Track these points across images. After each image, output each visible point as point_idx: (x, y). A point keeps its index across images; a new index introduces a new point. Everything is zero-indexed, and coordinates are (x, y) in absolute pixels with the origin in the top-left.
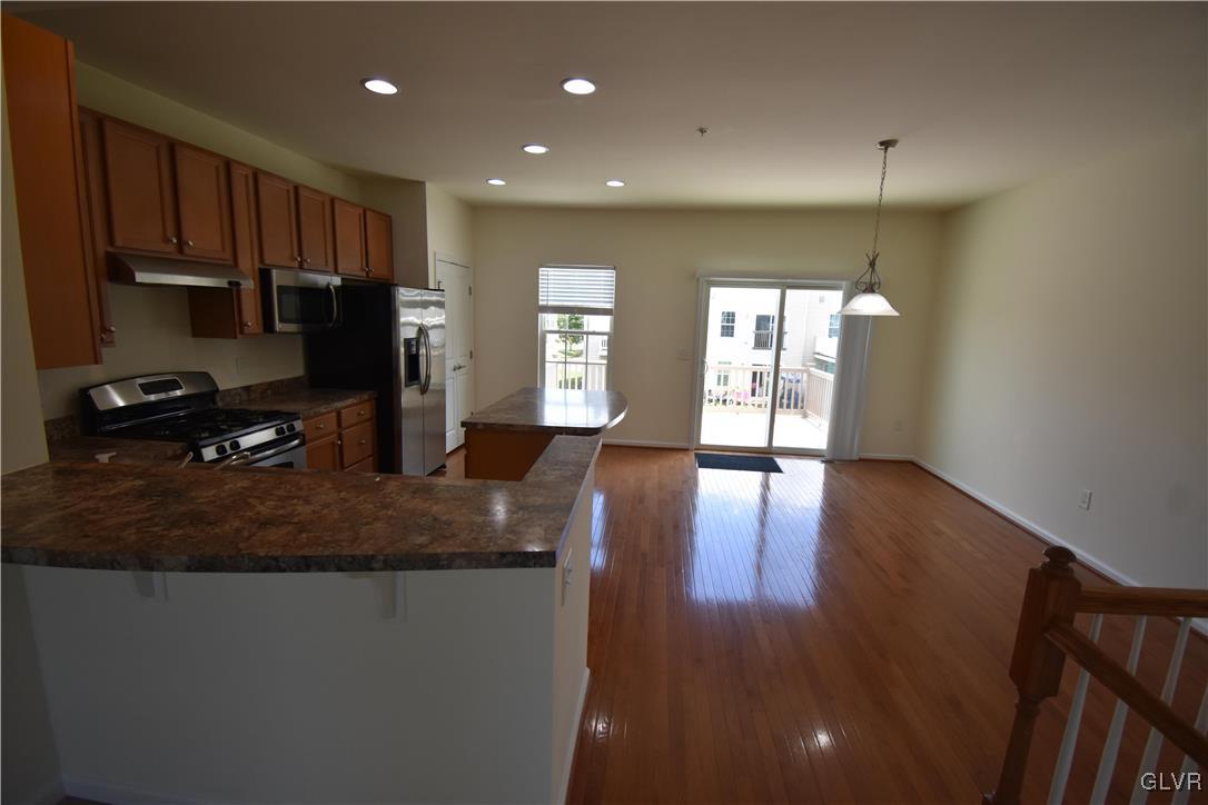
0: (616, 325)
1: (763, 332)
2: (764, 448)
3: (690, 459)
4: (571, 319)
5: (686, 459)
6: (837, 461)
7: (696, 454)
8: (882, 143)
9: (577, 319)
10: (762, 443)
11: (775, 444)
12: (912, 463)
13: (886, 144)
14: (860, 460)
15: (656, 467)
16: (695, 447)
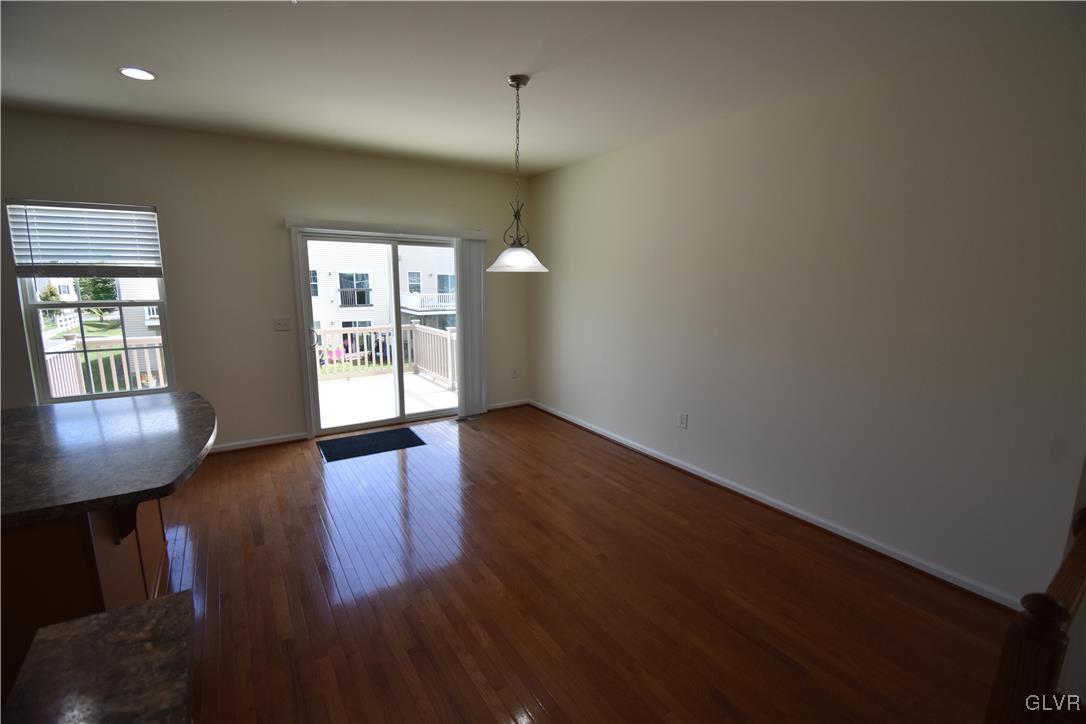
0: (168, 289)
1: (349, 290)
2: (396, 419)
3: (313, 452)
4: (95, 283)
5: (308, 454)
6: (469, 418)
7: (318, 443)
8: (514, 78)
9: (105, 282)
10: (390, 412)
11: (408, 411)
12: (528, 405)
13: (519, 80)
14: (490, 411)
15: (267, 476)
16: (315, 433)
